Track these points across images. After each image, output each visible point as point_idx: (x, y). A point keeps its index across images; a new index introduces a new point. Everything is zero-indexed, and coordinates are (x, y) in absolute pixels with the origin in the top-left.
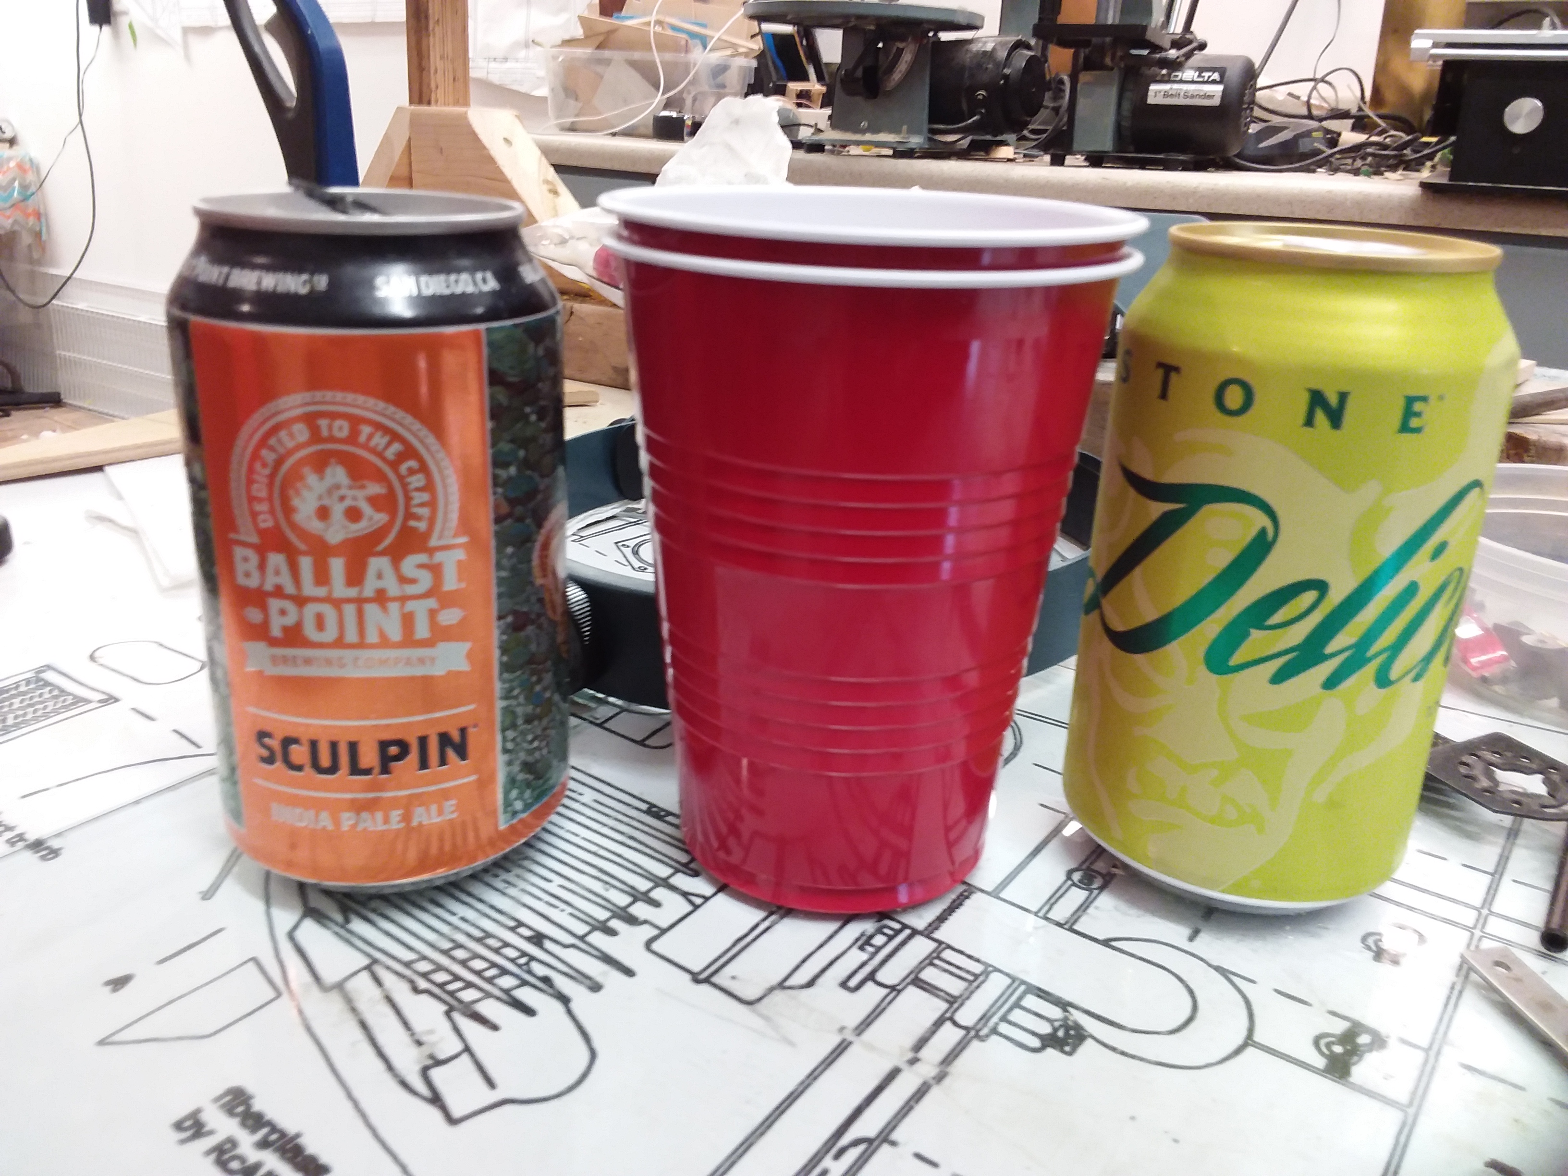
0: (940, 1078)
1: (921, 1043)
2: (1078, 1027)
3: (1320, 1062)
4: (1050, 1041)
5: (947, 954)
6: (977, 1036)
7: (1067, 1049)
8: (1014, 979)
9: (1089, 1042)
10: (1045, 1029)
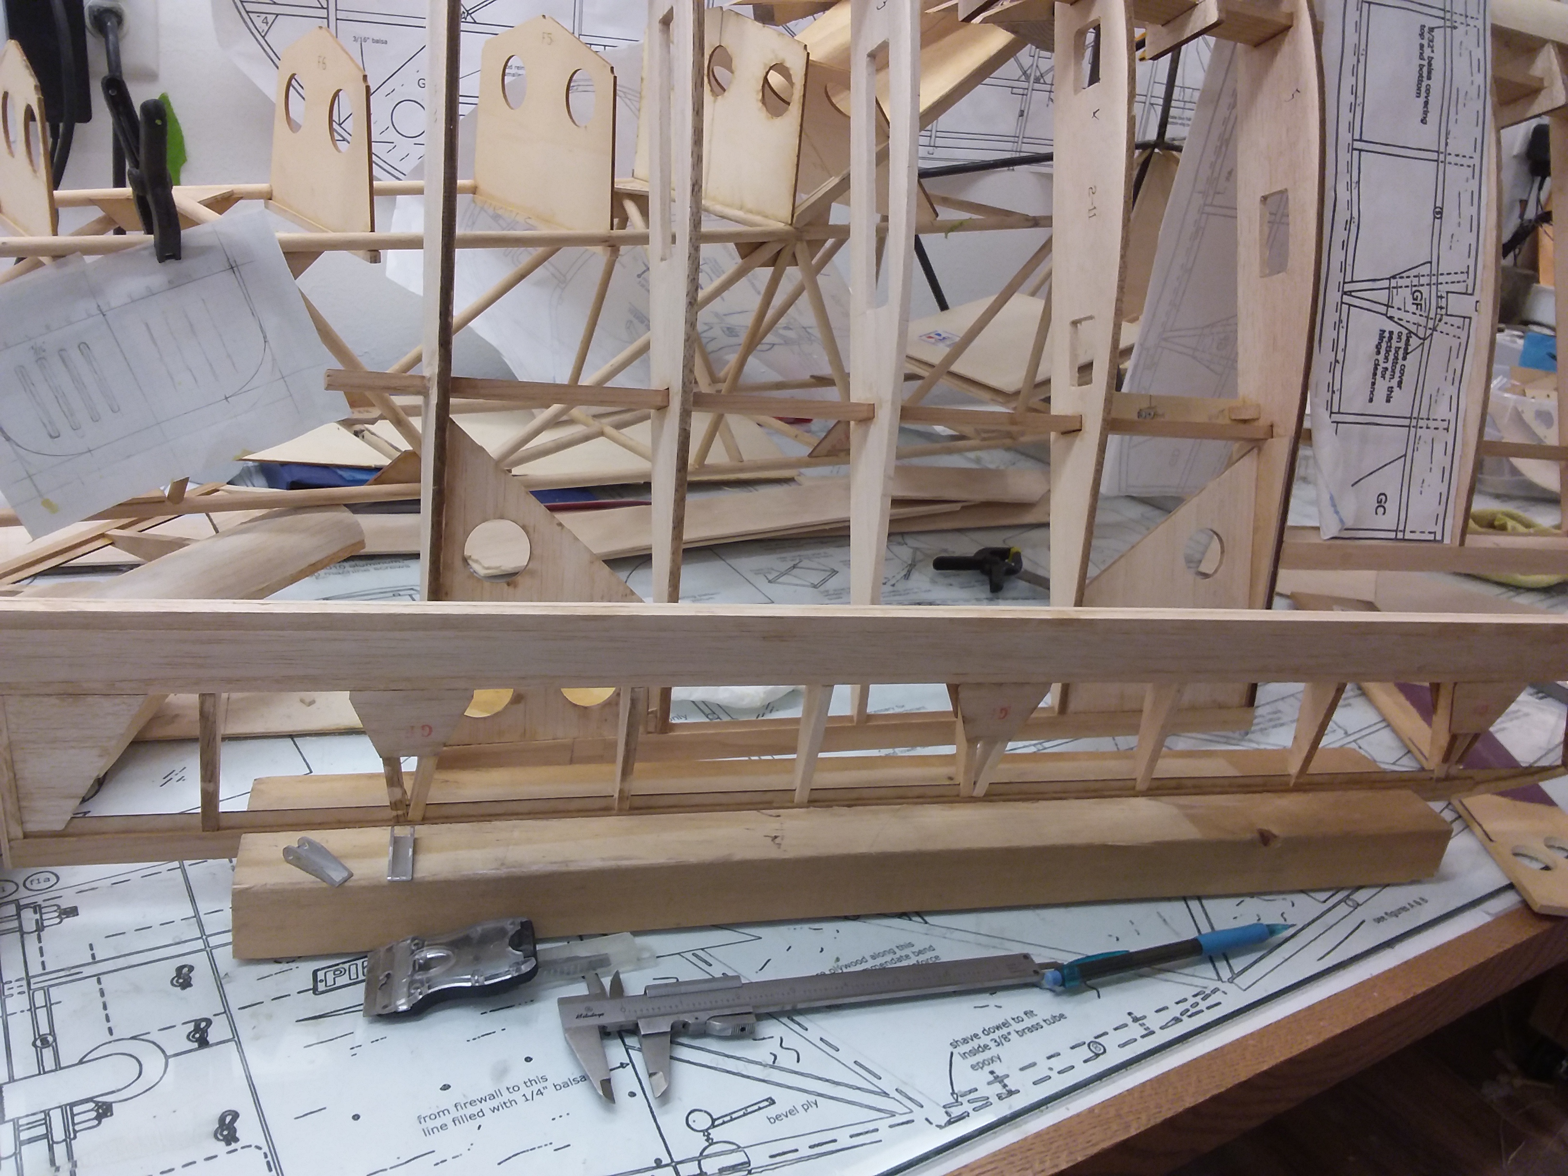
0: (75, 1165)
1: (52, 1162)
2: (104, 1103)
3: (196, 1045)
4: (99, 1118)
5: (21, 1122)
6: (71, 1140)
7: (109, 1114)
8: (60, 1107)
9: (113, 1105)
10: (94, 1114)
